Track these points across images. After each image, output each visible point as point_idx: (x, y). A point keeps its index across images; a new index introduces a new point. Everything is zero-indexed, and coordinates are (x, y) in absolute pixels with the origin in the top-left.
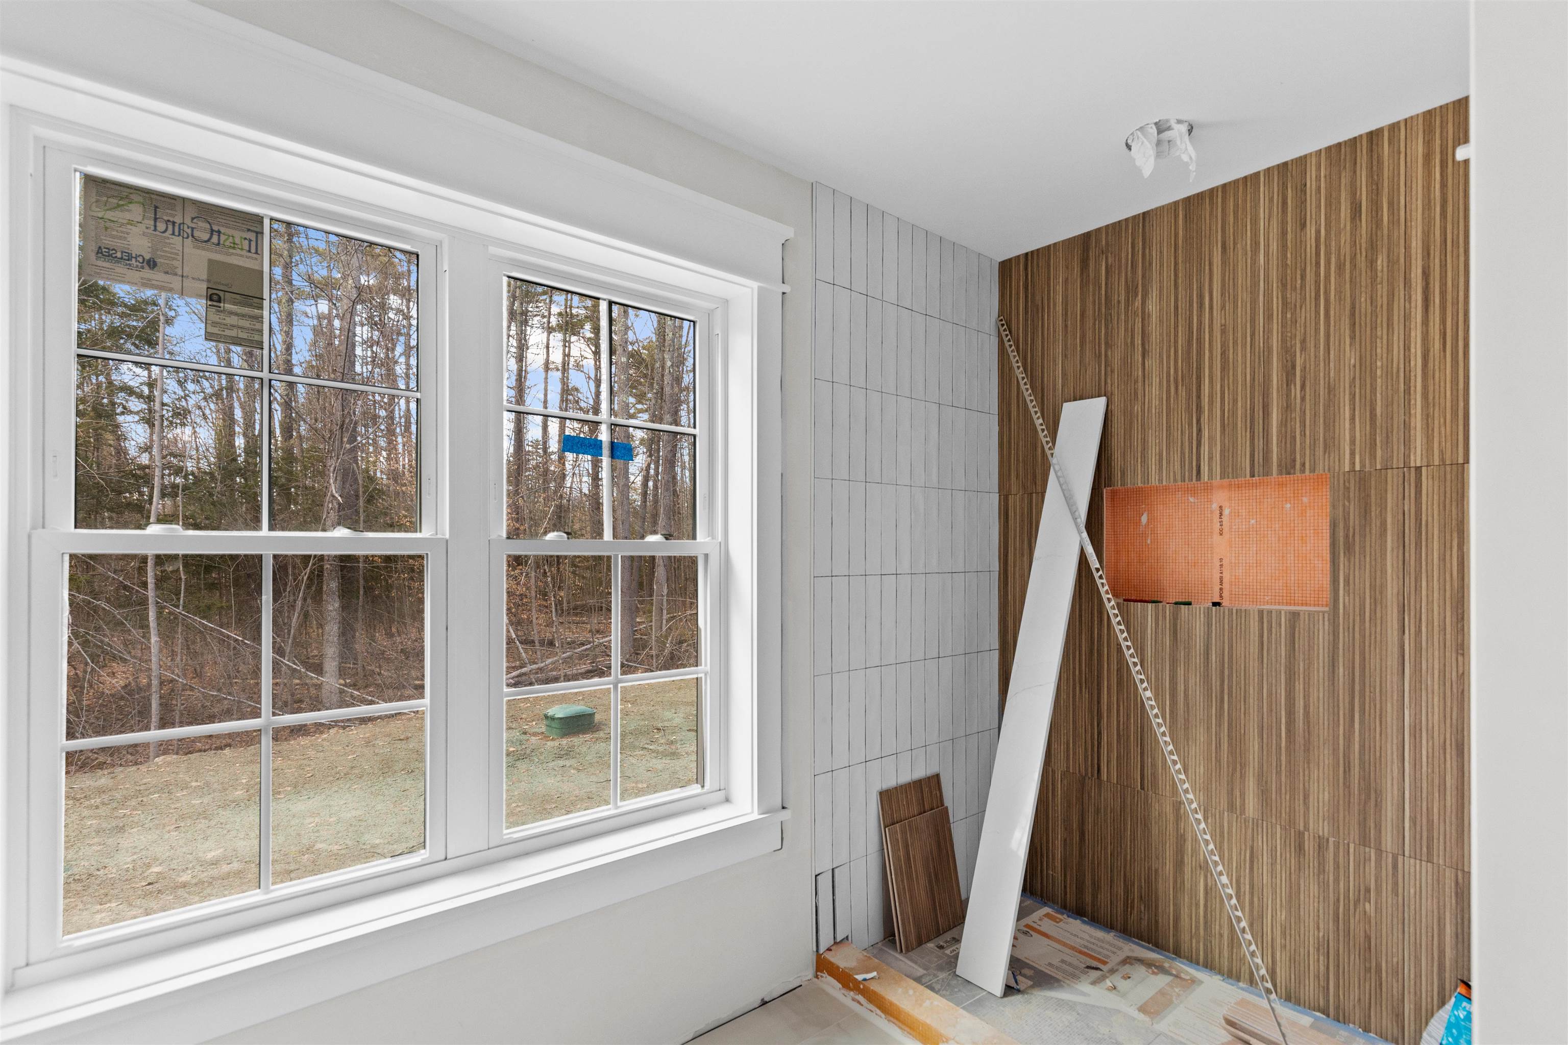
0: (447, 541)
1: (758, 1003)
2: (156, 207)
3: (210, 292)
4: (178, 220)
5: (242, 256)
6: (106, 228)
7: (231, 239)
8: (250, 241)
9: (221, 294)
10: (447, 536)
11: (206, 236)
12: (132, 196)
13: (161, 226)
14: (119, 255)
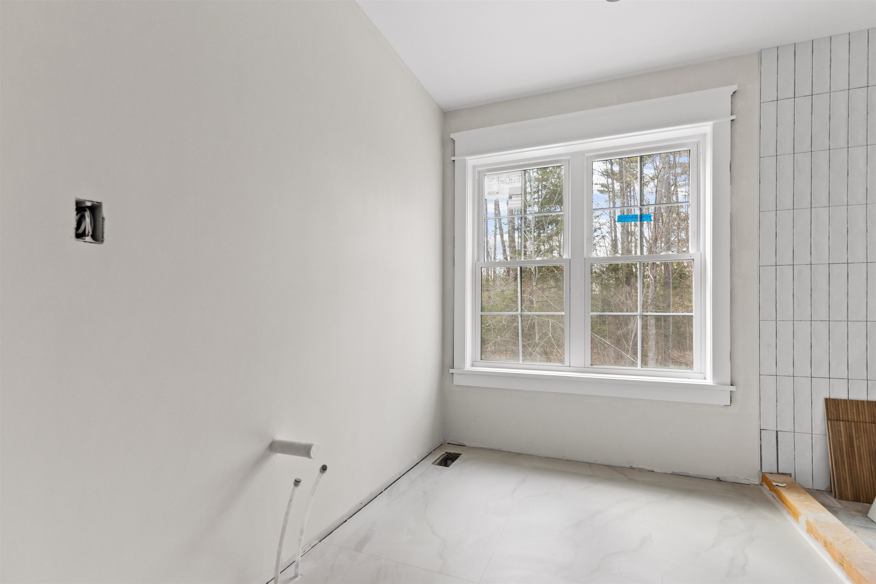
0: (570, 259)
1: (715, 478)
2: (499, 178)
3: (510, 196)
4: (503, 180)
5: (516, 184)
6: (489, 187)
7: (514, 180)
8: (518, 179)
9: (511, 196)
10: (570, 258)
11: (508, 182)
12: (494, 177)
13: (500, 182)
14: (492, 193)
